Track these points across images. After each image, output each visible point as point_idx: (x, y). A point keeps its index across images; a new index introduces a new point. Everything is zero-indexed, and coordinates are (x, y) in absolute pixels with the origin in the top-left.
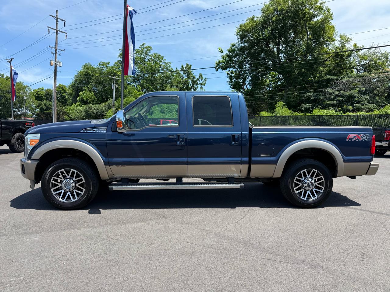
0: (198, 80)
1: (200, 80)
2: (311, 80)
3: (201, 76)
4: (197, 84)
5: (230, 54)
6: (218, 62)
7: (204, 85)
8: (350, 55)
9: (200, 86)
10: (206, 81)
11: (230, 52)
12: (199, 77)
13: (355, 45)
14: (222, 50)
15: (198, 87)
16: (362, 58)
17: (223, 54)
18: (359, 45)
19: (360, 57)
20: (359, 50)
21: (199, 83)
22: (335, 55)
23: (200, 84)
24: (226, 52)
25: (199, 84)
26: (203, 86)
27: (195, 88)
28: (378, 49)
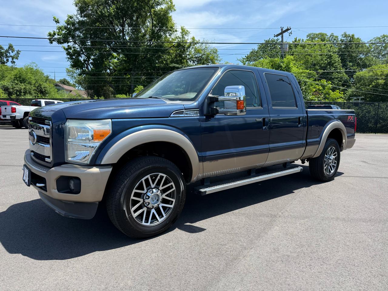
0: (7, 51)
1: (10, 51)
2: (158, 66)
3: (12, 47)
4: (7, 56)
5: (69, 26)
6: (52, 33)
7: (17, 58)
8: (189, 47)
9: (10, 59)
10: (19, 54)
11: (68, 24)
12: (9, 48)
13: (193, 38)
14: (58, 20)
15: (8, 60)
16: (197, 51)
17: (59, 25)
18: (197, 39)
19: (195, 50)
20: (196, 43)
21: (8, 55)
22: (177, 45)
23: (11, 56)
24: (63, 24)
25: (9, 57)
26: (14, 60)
27: (4, 61)
28: (208, 45)
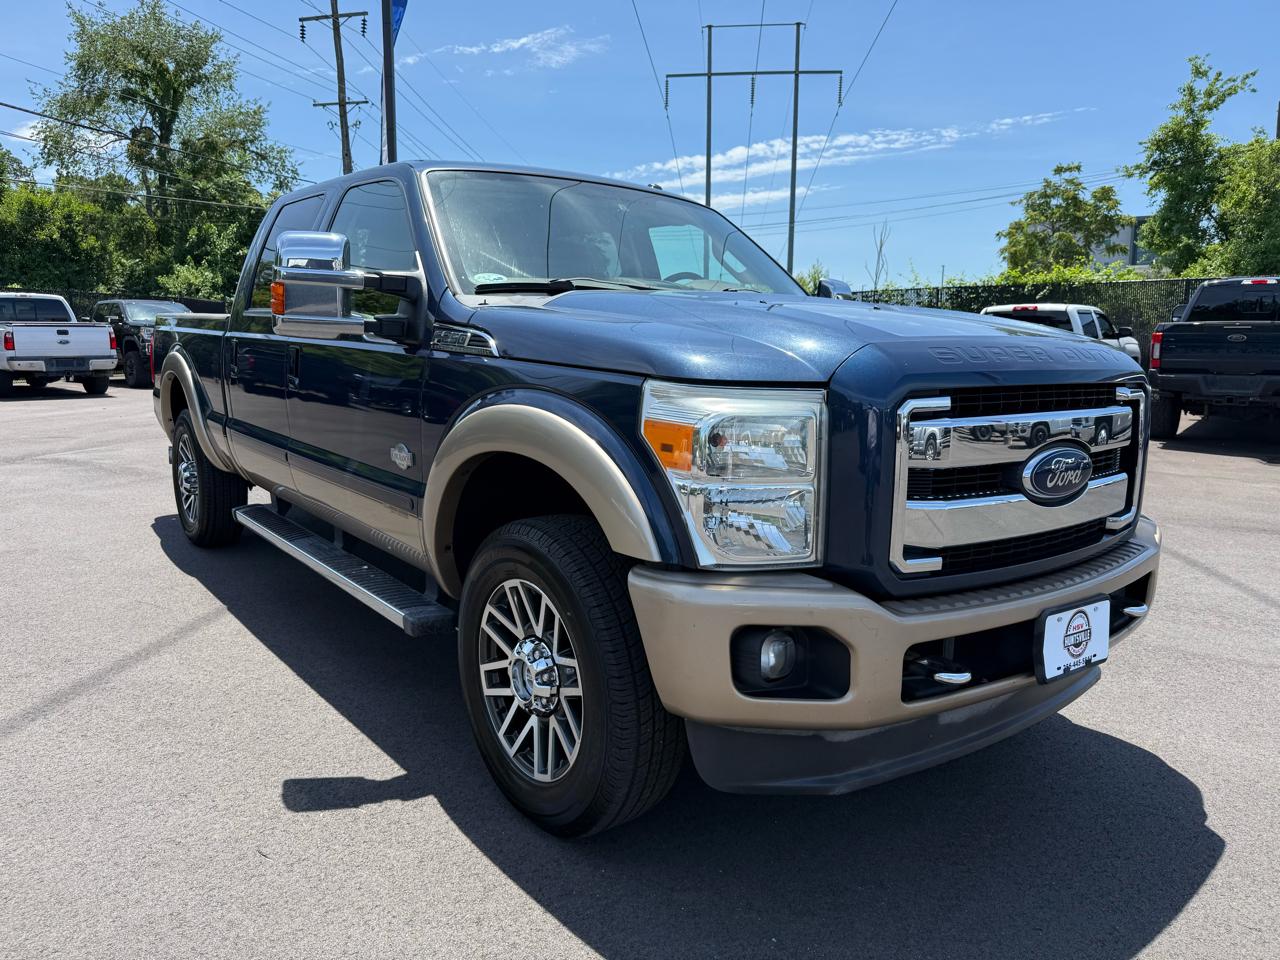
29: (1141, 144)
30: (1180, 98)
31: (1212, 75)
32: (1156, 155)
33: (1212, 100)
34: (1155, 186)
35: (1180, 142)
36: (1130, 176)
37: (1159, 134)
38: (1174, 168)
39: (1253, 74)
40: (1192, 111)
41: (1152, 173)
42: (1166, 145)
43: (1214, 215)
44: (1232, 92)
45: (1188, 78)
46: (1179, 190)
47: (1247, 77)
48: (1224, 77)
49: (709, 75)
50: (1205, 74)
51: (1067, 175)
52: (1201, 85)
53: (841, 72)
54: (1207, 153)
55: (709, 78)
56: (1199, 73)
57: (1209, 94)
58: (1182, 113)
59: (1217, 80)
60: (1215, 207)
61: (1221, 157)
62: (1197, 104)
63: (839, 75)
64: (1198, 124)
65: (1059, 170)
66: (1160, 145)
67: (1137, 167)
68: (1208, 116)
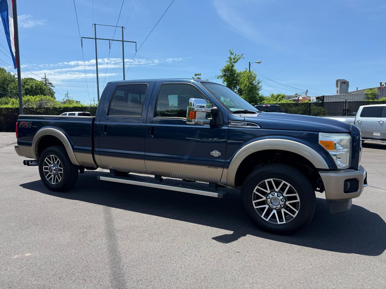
29: (220, 70)
30: (228, 60)
31: (234, 54)
32: (224, 73)
33: (235, 60)
34: (224, 81)
35: (229, 70)
36: (219, 78)
37: (225, 68)
38: (228, 77)
39: (243, 54)
40: (231, 63)
41: (223, 78)
42: (226, 71)
43: (238, 89)
44: (239, 59)
45: (229, 55)
46: (229, 82)
47: (242, 55)
48: (237, 55)
49: (96, 39)
50: (233, 54)
51: (197, 76)
52: (232, 57)
53: (136, 42)
54: (235, 73)
55: (96, 40)
56: (232, 54)
57: (234, 59)
58: (229, 63)
59: (236, 55)
60: (237, 87)
61: (238, 74)
62: (232, 61)
63: (135, 43)
64: (233, 66)
65: (196, 75)
66: (225, 71)
67: (220, 76)
68: (235, 64)
